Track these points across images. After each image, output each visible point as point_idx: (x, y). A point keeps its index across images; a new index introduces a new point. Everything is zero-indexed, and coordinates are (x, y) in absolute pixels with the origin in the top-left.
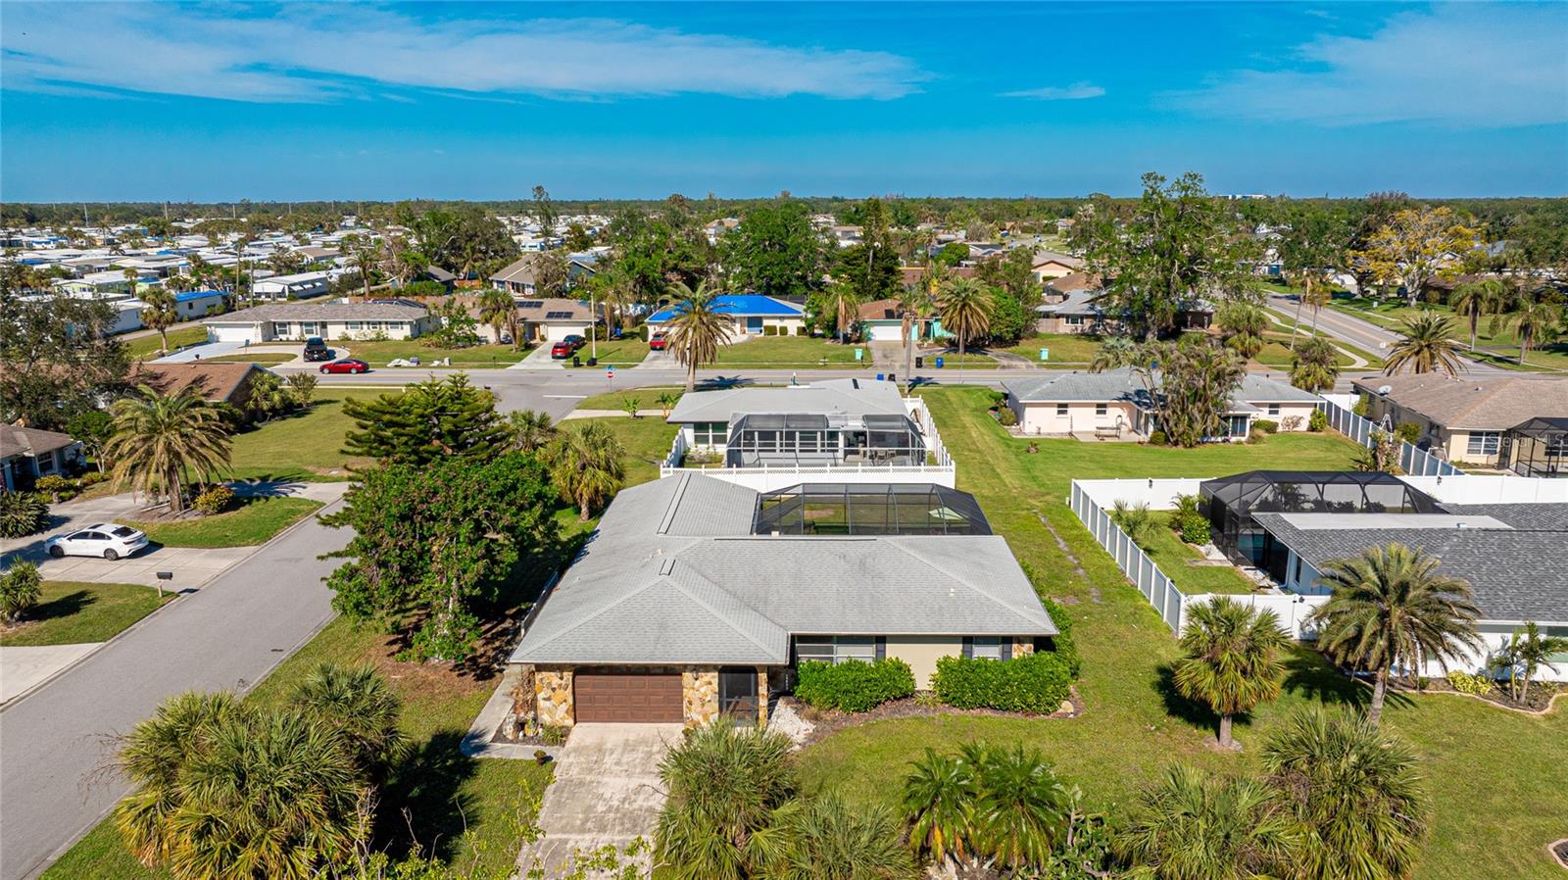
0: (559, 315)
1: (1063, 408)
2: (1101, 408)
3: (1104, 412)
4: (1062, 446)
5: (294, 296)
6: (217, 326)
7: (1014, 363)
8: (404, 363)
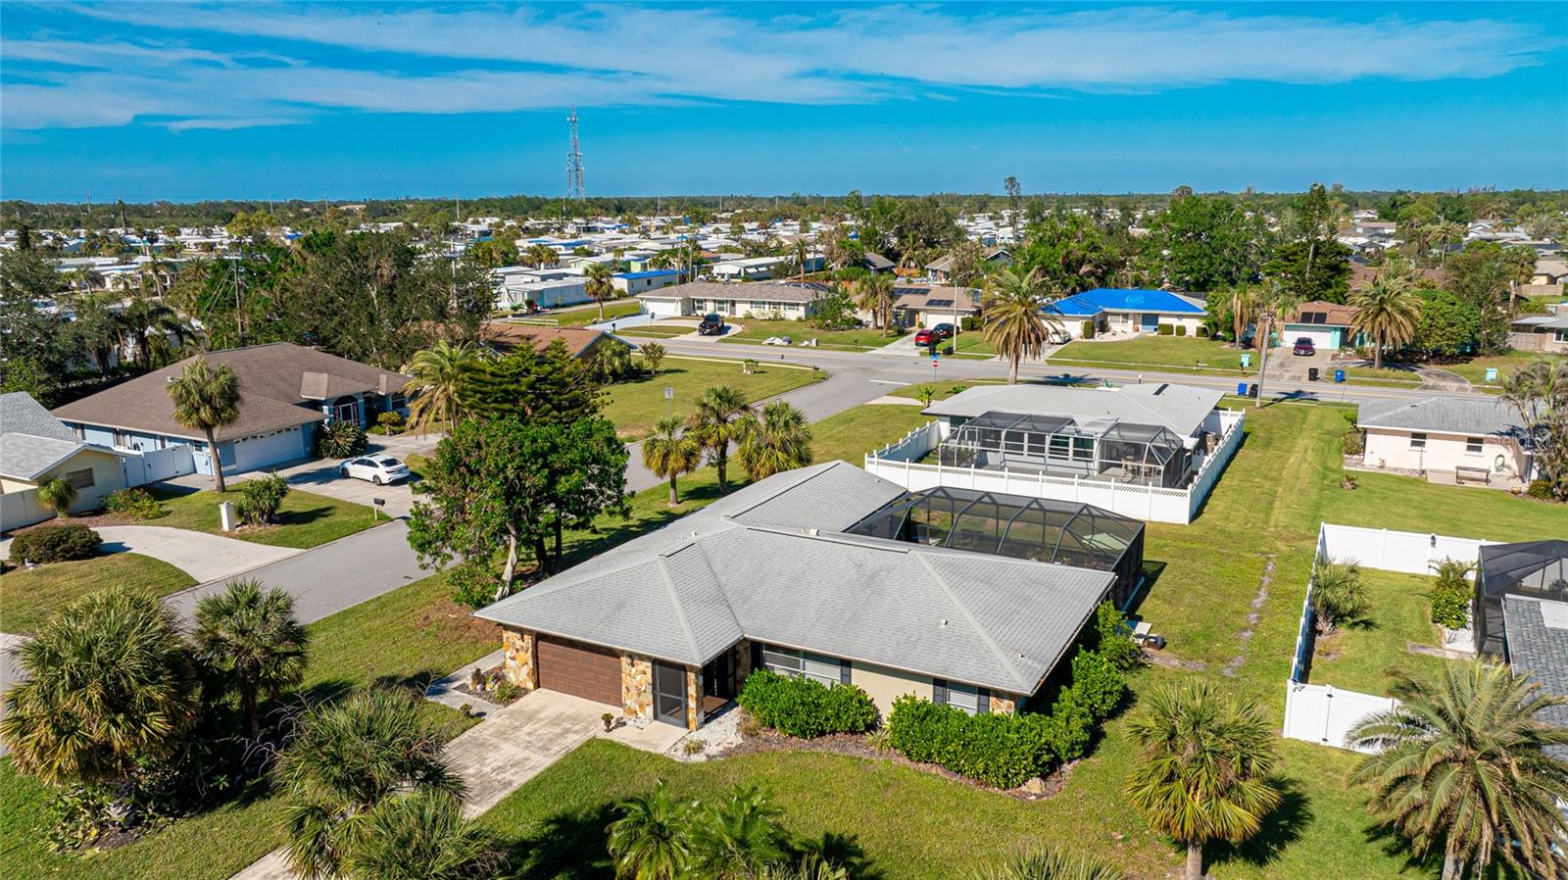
0: (939, 303)
1: (1419, 439)
2: (1475, 444)
3: (1479, 449)
4: (1395, 486)
5: (748, 278)
6: (648, 300)
7: (1443, 383)
8: (778, 341)
